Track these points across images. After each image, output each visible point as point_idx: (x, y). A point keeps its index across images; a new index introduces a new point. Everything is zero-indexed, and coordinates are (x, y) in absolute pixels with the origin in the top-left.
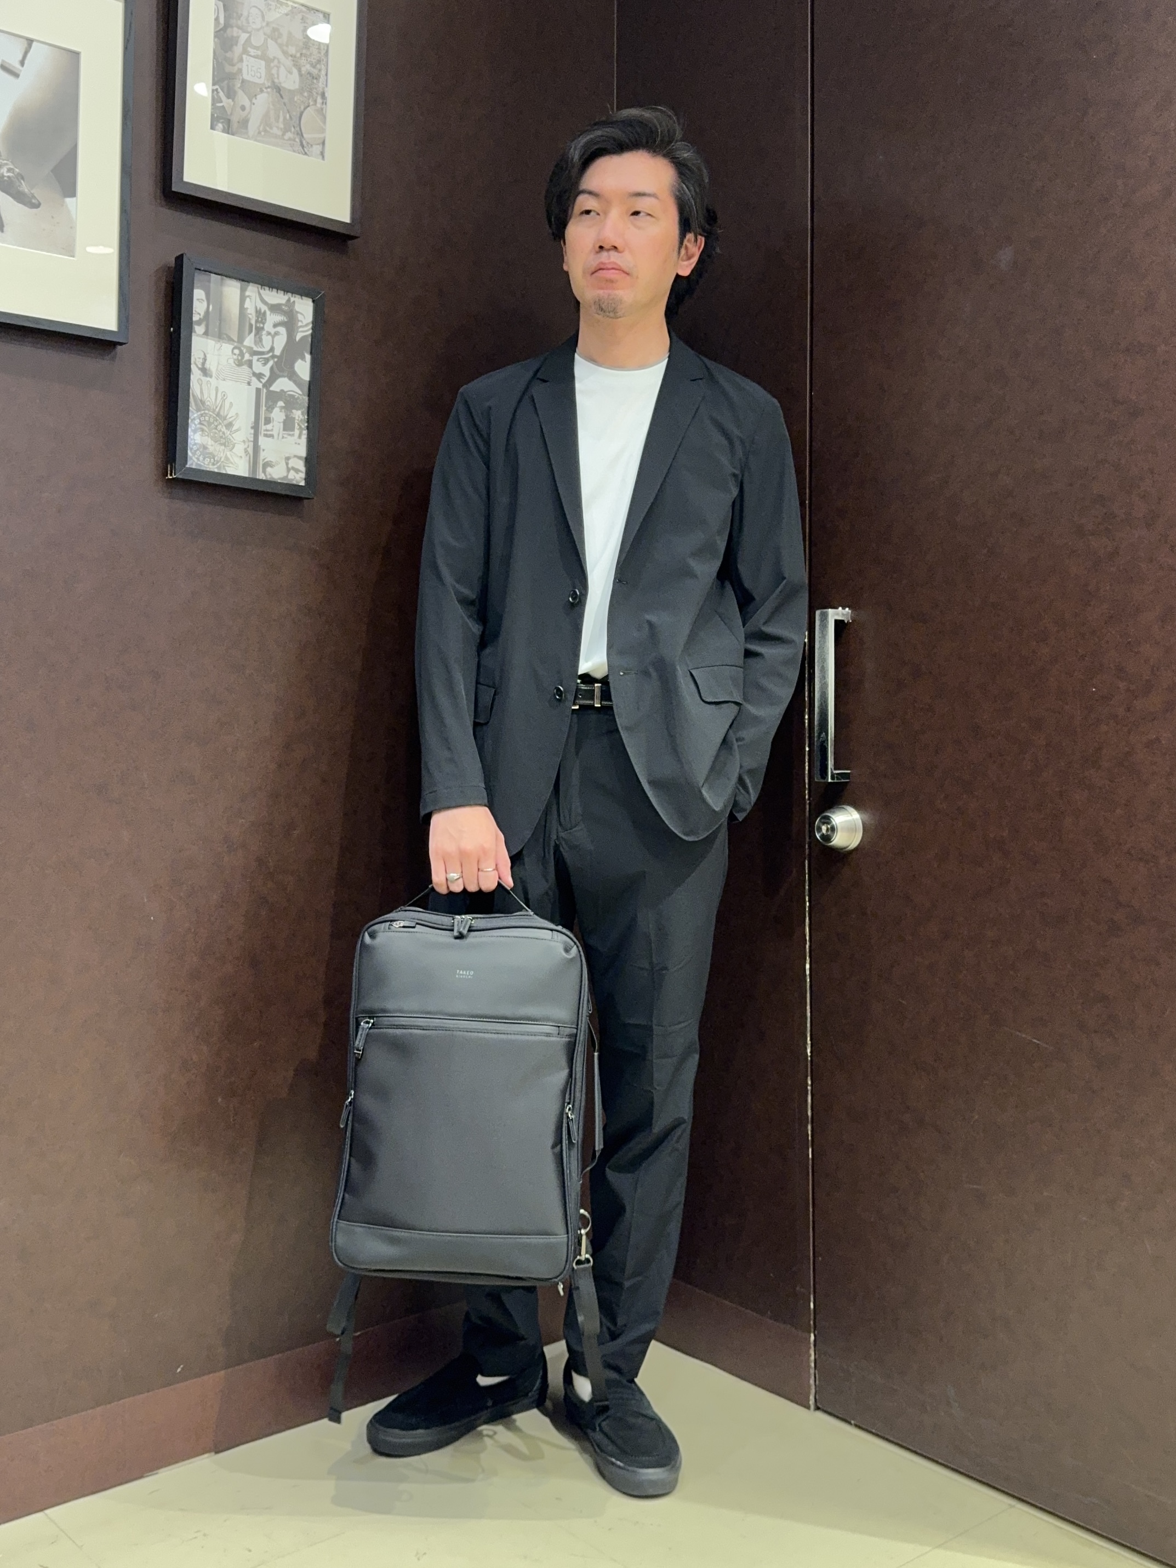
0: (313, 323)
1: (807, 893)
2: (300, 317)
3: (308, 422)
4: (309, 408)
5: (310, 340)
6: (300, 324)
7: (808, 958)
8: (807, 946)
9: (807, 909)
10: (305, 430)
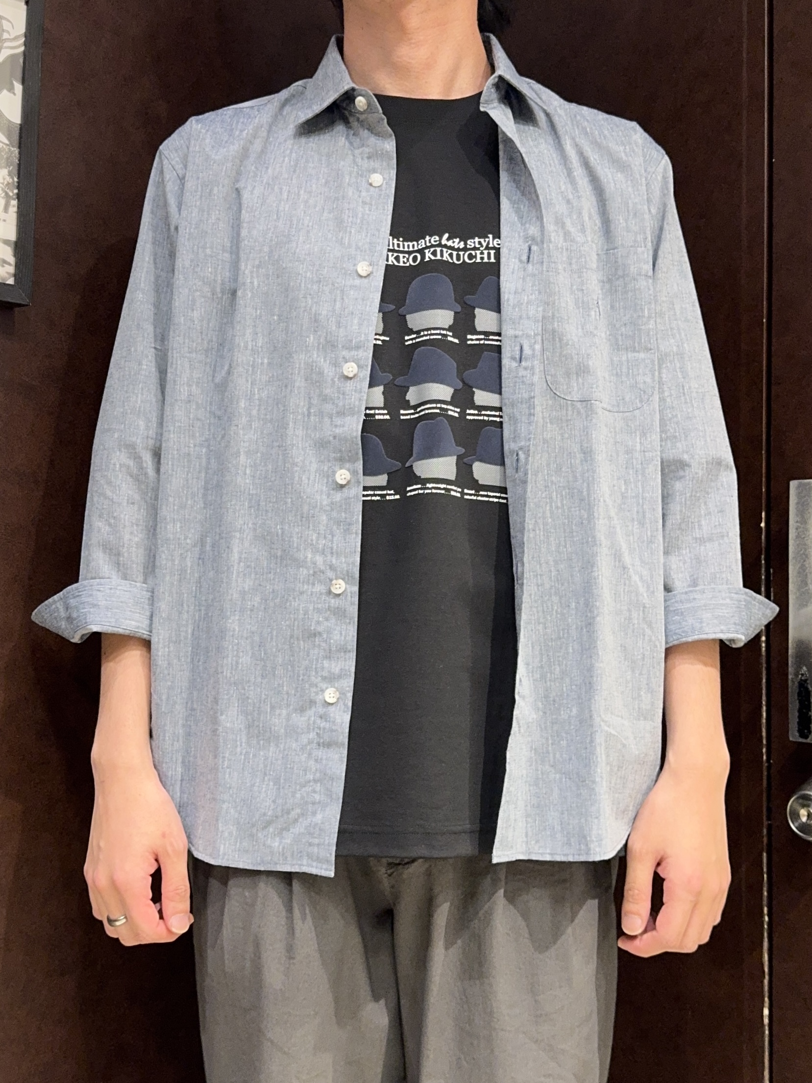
0: (26, 37)
1: (765, 902)
2: (6, 25)
3: (18, 187)
4: (19, 165)
5: (21, 60)
6: (5, 36)
7: (766, 999)
8: (766, 982)
9: (766, 926)
10: (14, 199)
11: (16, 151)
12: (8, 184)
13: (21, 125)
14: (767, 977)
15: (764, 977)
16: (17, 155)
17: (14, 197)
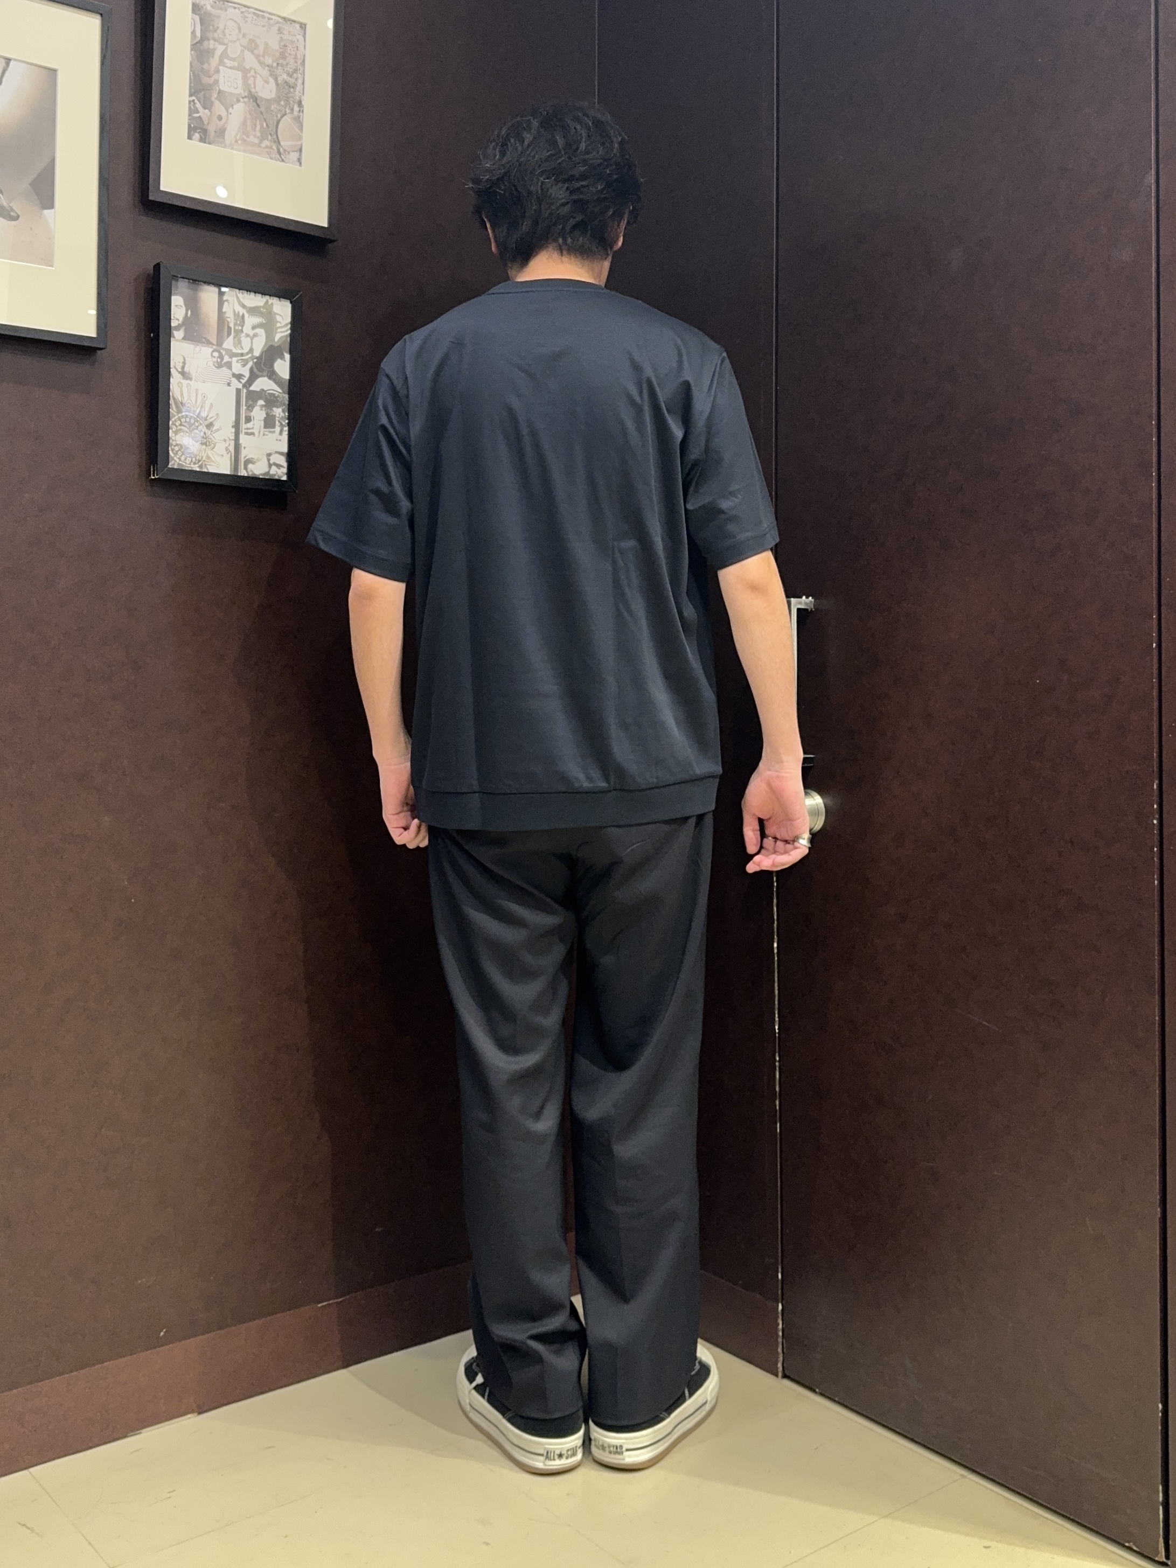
2: (278, 318)
3: (289, 419)
4: (289, 405)
5: (289, 339)
6: (278, 325)
7: (775, 937)
8: (775, 925)
9: (775, 889)
10: (285, 427)
11: (287, 396)
12: (282, 417)
13: (289, 380)
14: (776, 922)
15: (774, 923)
16: (287, 399)
17: (286, 425)
